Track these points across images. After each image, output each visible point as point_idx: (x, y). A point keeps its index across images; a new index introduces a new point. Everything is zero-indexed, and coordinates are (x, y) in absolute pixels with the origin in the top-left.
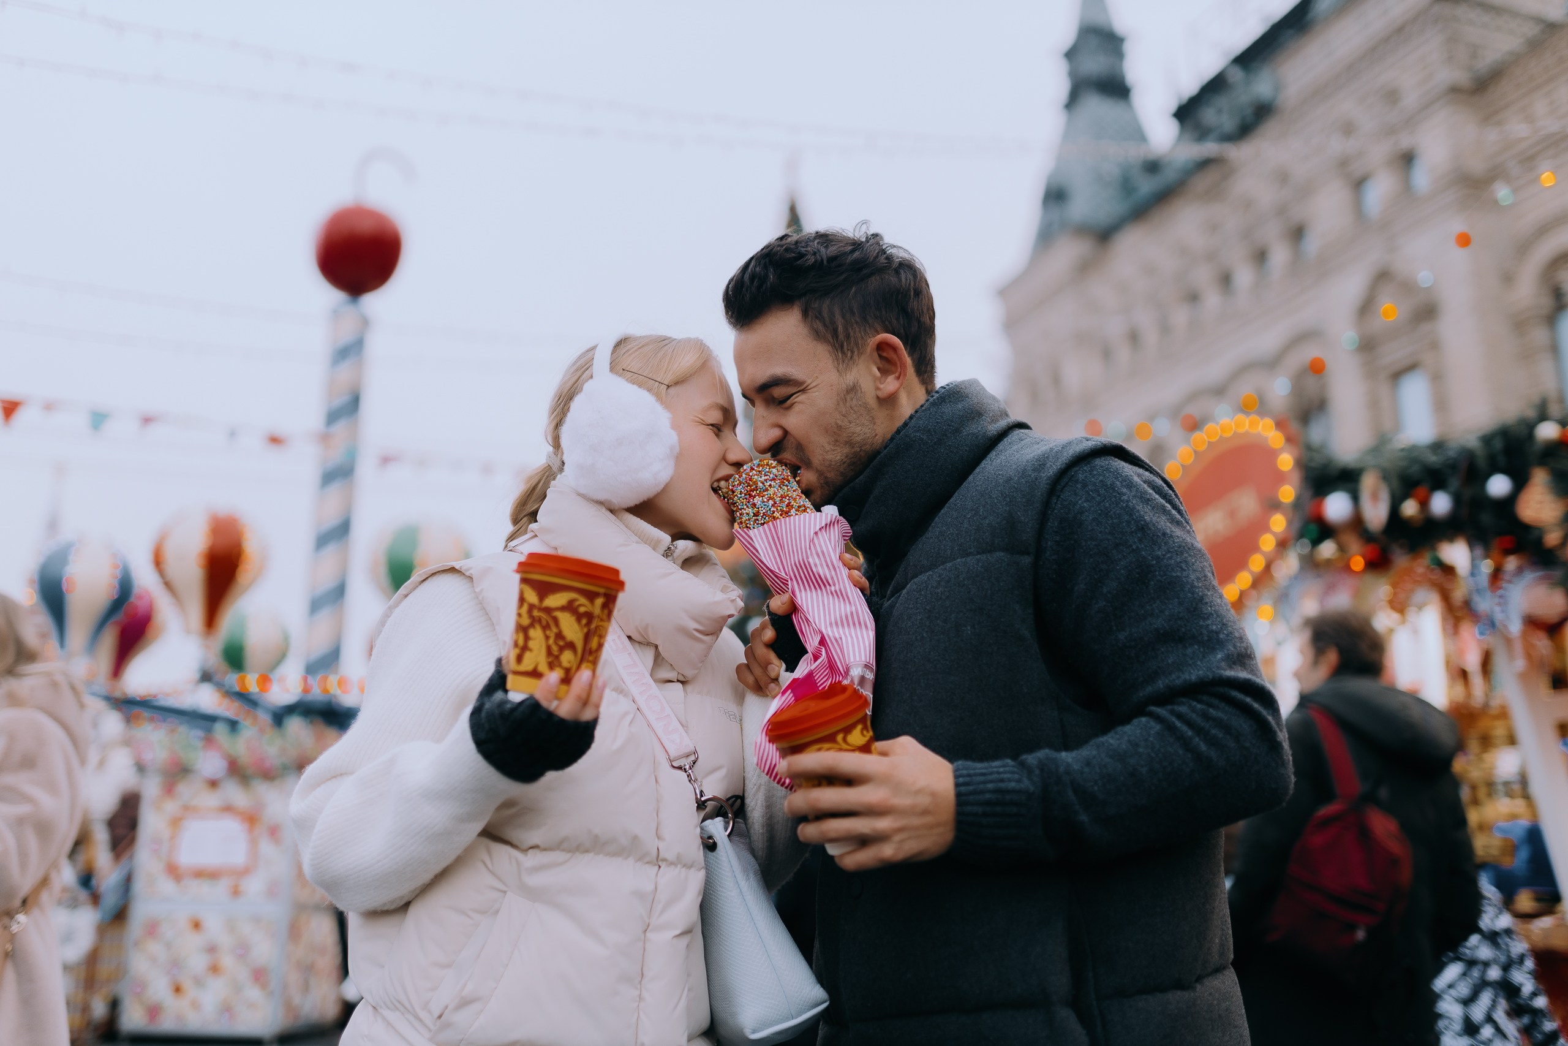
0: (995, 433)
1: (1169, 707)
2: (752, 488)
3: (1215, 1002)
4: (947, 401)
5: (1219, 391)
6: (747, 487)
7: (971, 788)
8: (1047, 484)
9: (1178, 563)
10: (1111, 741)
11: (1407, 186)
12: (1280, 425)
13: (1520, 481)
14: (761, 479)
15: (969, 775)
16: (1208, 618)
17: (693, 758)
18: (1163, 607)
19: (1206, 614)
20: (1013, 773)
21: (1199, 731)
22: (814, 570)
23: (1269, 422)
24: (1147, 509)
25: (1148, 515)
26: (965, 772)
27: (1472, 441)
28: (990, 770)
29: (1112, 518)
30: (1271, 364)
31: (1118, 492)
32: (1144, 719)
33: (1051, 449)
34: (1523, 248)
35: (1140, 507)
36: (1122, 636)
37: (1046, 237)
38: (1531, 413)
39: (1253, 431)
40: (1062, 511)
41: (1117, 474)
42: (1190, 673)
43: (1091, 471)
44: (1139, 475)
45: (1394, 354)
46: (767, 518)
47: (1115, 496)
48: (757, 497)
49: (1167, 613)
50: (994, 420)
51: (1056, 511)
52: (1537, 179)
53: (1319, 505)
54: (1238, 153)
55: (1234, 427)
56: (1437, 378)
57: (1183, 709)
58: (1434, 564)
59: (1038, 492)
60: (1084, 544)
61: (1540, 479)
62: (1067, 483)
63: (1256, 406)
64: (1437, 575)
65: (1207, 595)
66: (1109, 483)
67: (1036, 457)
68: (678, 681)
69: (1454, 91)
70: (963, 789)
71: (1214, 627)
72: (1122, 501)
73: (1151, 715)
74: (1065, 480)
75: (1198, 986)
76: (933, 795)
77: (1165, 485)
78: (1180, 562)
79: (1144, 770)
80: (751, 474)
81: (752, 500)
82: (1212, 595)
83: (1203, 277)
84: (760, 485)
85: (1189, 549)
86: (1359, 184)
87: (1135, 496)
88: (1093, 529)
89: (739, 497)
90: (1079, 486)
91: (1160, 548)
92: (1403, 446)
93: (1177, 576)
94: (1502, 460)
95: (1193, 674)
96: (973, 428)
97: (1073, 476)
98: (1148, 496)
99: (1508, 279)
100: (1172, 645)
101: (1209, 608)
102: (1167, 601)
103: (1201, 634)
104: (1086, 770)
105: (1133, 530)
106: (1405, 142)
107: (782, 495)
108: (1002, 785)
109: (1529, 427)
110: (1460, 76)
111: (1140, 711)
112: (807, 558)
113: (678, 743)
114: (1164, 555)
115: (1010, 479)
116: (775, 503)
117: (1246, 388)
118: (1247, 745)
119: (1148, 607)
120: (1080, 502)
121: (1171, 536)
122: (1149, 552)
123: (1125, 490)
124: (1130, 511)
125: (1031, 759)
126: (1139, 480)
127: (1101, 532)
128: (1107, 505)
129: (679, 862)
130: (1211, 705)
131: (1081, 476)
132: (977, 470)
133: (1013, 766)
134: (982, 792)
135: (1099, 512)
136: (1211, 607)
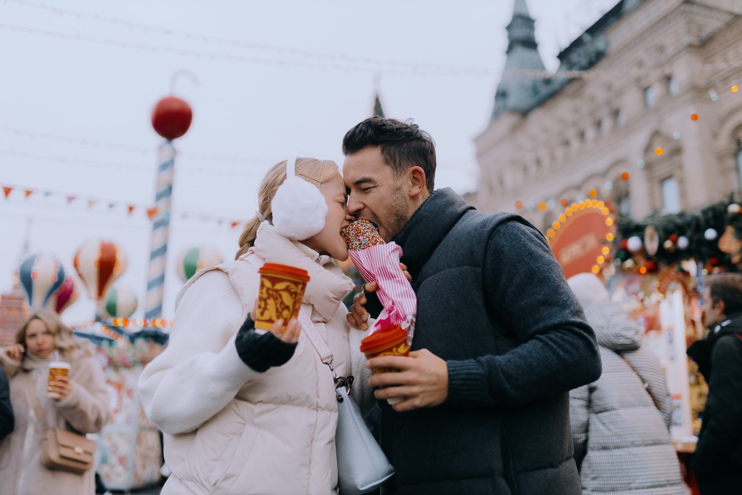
0: (461, 211)
1: (546, 335)
2: (358, 232)
3: (568, 474)
4: (438, 197)
5: (578, 188)
6: (356, 231)
7: (455, 373)
8: (487, 234)
9: (547, 270)
10: (519, 351)
11: (668, 91)
12: (607, 204)
13: (721, 232)
14: (363, 228)
15: (454, 367)
16: (562, 294)
17: (331, 359)
18: (541, 290)
19: (561, 293)
20: (474, 365)
21: (559, 346)
22: (389, 270)
23: (602, 203)
24: (533, 245)
25: (533, 248)
26: (452, 365)
27: (698, 213)
28: (464, 364)
29: (517, 249)
30: (603, 175)
31: (519, 237)
32: (534, 341)
33: (488, 218)
34: (723, 121)
35: (529, 244)
36: (523, 303)
37: (497, 114)
38: (726, 200)
39: (594, 207)
40: (494, 246)
41: (519, 229)
42: (555, 320)
43: (507, 228)
44: (528, 230)
45: (661, 171)
46: (366, 246)
47: (518, 239)
48: (361, 236)
49: (543, 292)
50: (460, 206)
51: (491, 246)
52: (730, 88)
53: (626, 242)
54: (587, 75)
55: (585, 205)
56: (681, 182)
57: (552, 336)
58: (679, 271)
59: (483, 238)
60: (504, 261)
61: (730, 231)
62: (496, 233)
63: (595, 195)
64: (681, 276)
65: (561, 284)
66: (515, 233)
67: (481, 222)
68: (323, 322)
69: (690, 46)
70: (451, 373)
71: (565, 299)
72: (521, 241)
73: (537, 339)
74: (495, 232)
75: (560, 466)
76: (438, 376)
77: (540, 234)
78: (548, 269)
79: (535, 364)
80: (358, 226)
81: (358, 238)
82: (563, 284)
83: (571, 133)
84: (362, 231)
85: (552, 263)
86: (645, 90)
87: (527, 239)
88: (508, 254)
89: (352, 236)
90: (502, 234)
91: (539, 263)
92: (665, 215)
93: (547, 275)
94: (712, 222)
95: (556, 320)
96: (450, 210)
97: (498, 230)
98: (533, 239)
99: (715, 136)
100: (546, 307)
101: (562, 290)
102: (543, 287)
103: (559, 302)
104: (508, 364)
105: (527, 254)
106: (667, 71)
107: (372, 236)
108: (470, 371)
109: (726, 206)
110: (693, 40)
111: (532, 337)
112: (386, 265)
113: (325, 352)
114: (541, 266)
115: (469, 232)
116: (370, 239)
117: (591, 186)
118: (582, 352)
119: (534, 290)
120: (502, 242)
121: (544, 257)
122: (534, 265)
123: (522, 236)
124: (525, 246)
125: (483, 359)
126: (528, 232)
127: (512, 256)
128: (515, 243)
129: (327, 408)
130: (564, 334)
131: (502, 230)
132: (453, 229)
133: (475, 363)
134: (461, 374)
135: (511, 246)
136: (563, 289)
